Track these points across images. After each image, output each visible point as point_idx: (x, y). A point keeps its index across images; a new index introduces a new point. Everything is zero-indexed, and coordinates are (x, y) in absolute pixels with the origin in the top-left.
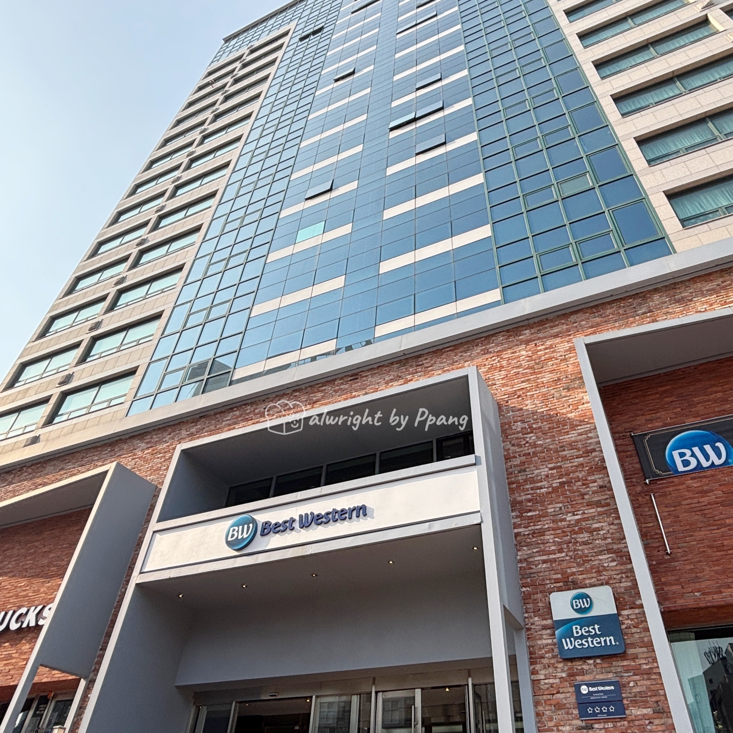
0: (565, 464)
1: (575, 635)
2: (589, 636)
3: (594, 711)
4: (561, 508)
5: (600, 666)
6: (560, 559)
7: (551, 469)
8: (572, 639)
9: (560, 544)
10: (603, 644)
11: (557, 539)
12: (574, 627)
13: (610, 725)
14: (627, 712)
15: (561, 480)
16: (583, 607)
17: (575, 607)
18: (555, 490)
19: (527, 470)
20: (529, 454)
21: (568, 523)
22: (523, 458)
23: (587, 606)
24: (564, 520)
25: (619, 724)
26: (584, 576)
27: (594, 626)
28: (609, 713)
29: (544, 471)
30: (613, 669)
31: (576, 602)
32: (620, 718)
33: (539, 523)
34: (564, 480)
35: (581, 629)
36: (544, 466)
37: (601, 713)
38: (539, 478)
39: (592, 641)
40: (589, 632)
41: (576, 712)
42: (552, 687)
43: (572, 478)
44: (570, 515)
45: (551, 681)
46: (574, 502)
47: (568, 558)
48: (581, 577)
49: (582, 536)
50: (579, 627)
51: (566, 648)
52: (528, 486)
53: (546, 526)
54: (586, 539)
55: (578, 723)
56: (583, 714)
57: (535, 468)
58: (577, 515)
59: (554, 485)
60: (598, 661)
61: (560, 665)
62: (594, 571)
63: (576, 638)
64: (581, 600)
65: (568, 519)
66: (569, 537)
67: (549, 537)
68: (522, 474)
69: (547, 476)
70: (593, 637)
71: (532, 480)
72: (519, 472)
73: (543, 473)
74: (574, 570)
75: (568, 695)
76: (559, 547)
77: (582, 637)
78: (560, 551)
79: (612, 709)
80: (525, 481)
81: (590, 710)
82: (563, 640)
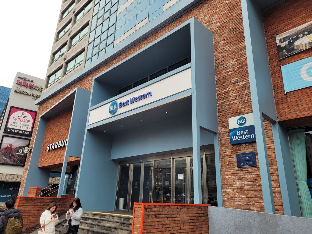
0: (241, 58)
1: (238, 134)
2: (244, 135)
3: (243, 164)
4: (237, 80)
5: (248, 146)
6: (235, 103)
7: (235, 62)
8: (236, 136)
9: (236, 96)
10: (249, 138)
11: (234, 94)
12: (237, 131)
13: (250, 169)
14: (257, 164)
15: (239, 66)
16: (242, 123)
17: (239, 123)
18: (236, 71)
19: (224, 64)
20: (226, 56)
21: (240, 86)
22: (223, 59)
23: (244, 122)
24: (239, 85)
25: (253, 169)
26: (245, 109)
27: (246, 130)
28: (249, 165)
29: (232, 63)
30: (253, 147)
31: (239, 121)
32: (254, 167)
33: (227, 88)
34: (240, 66)
35: (240, 132)
36: (232, 61)
37: (246, 165)
38: (229, 67)
39: (244, 137)
40: (244, 133)
41: (236, 164)
42: (227, 155)
43: (244, 64)
44: (241, 82)
45: (227, 153)
46: (244, 76)
47: (238, 102)
48: (243, 110)
49: (245, 91)
50: (239, 131)
51: (233, 140)
52: (224, 72)
53: (230, 89)
54: (247, 92)
55: (237, 168)
56: (239, 165)
57: (227, 63)
58: (244, 82)
59: (235, 69)
60: (247, 144)
61: (231, 147)
62: (249, 106)
63: (238, 136)
64: (241, 120)
65: (240, 84)
66: (239, 93)
67: (231, 94)
68: (222, 67)
69: (233, 65)
70: (245, 135)
71: (226, 69)
72: (221, 66)
73: (231, 64)
74: (240, 107)
75: (234, 158)
76: (235, 98)
77: (241, 135)
78: (235, 99)
79: (251, 163)
80: (223, 70)
81: (242, 164)
82: (233, 137)
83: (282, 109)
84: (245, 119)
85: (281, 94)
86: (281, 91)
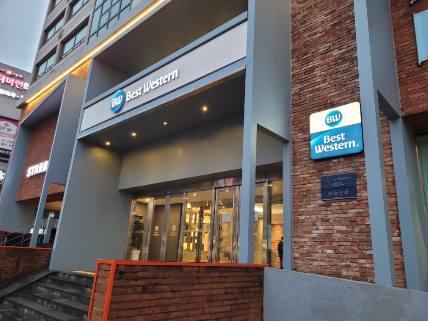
0: (339, 7)
1: (325, 142)
2: (336, 142)
3: (333, 194)
4: (330, 46)
5: (342, 163)
6: (323, 88)
7: (327, 15)
8: (323, 146)
9: (325, 76)
10: (346, 147)
11: (323, 73)
12: (325, 137)
13: (344, 203)
14: (358, 194)
15: (333, 23)
16: (334, 121)
17: (328, 122)
18: (327, 32)
19: (308, 21)
20: (311, 7)
21: (334, 57)
22: (305, 13)
23: (337, 120)
24: (332, 56)
25: (350, 203)
26: (340, 98)
27: (340, 134)
28: (344, 195)
29: (321, 17)
30: (352, 165)
31: (329, 118)
32: (353, 199)
33: (311, 63)
34: (336, 21)
35: (330, 138)
36: (322, 14)
37: (338, 195)
38: (316, 25)
39: (337, 146)
40: (336, 139)
41: (320, 195)
42: (305, 180)
43: (343, 18)
44: (336, 50)
45: (305, 176)
46: (342, 39)
47: (329, 86)
48: (337, 99)
49: (343, 66)
50: (328, 137)
51: (317, 152)
52: (306, 35)
53: (316, 64)
54: (347, 67)
55: (321, 202)
56: (324, 197)
57: (314, 18)
58: (342, 49)
59: (327, 28)
60: (342, 160)
61: (312, 165)
62: (349, 92)
63: (325, 145)
64: (333, 116)
65: (334, 54)
66: (332, 69)
67: (317, 72)
68: (303, 26)
69: (323, 22)
70: (338, 142)
71: (311, 29)
72: (301, 25)
73: (320, 21)
74: (333, 94)
75: (316, 184)
76: (324, 78)
77: (330, 143)
78: (324, 81)
79: (347, 192)
80: (305, 31)
81: (330, 194)
82: (316, 147)
83: (411, 93)
84: (339, 115)
85: (410, 65)
86: (411, 59)
